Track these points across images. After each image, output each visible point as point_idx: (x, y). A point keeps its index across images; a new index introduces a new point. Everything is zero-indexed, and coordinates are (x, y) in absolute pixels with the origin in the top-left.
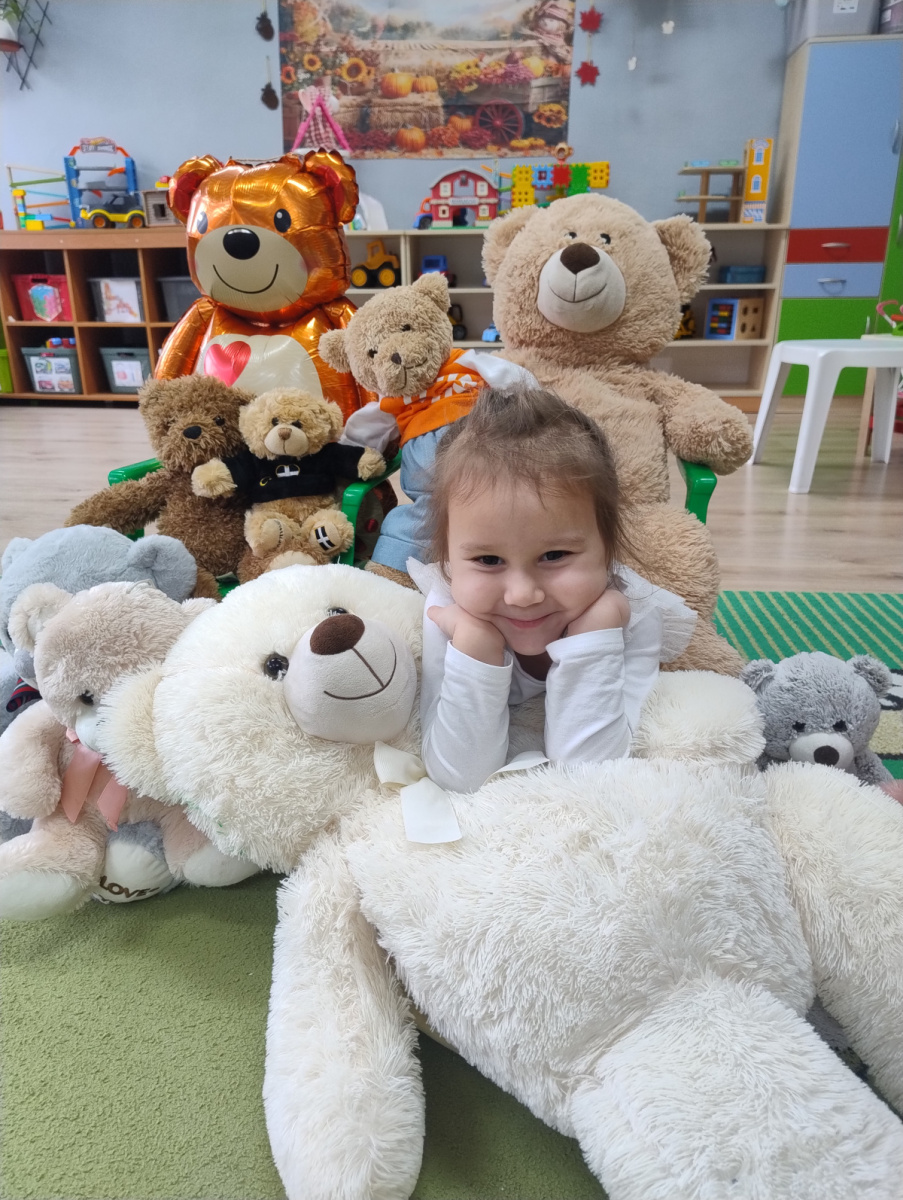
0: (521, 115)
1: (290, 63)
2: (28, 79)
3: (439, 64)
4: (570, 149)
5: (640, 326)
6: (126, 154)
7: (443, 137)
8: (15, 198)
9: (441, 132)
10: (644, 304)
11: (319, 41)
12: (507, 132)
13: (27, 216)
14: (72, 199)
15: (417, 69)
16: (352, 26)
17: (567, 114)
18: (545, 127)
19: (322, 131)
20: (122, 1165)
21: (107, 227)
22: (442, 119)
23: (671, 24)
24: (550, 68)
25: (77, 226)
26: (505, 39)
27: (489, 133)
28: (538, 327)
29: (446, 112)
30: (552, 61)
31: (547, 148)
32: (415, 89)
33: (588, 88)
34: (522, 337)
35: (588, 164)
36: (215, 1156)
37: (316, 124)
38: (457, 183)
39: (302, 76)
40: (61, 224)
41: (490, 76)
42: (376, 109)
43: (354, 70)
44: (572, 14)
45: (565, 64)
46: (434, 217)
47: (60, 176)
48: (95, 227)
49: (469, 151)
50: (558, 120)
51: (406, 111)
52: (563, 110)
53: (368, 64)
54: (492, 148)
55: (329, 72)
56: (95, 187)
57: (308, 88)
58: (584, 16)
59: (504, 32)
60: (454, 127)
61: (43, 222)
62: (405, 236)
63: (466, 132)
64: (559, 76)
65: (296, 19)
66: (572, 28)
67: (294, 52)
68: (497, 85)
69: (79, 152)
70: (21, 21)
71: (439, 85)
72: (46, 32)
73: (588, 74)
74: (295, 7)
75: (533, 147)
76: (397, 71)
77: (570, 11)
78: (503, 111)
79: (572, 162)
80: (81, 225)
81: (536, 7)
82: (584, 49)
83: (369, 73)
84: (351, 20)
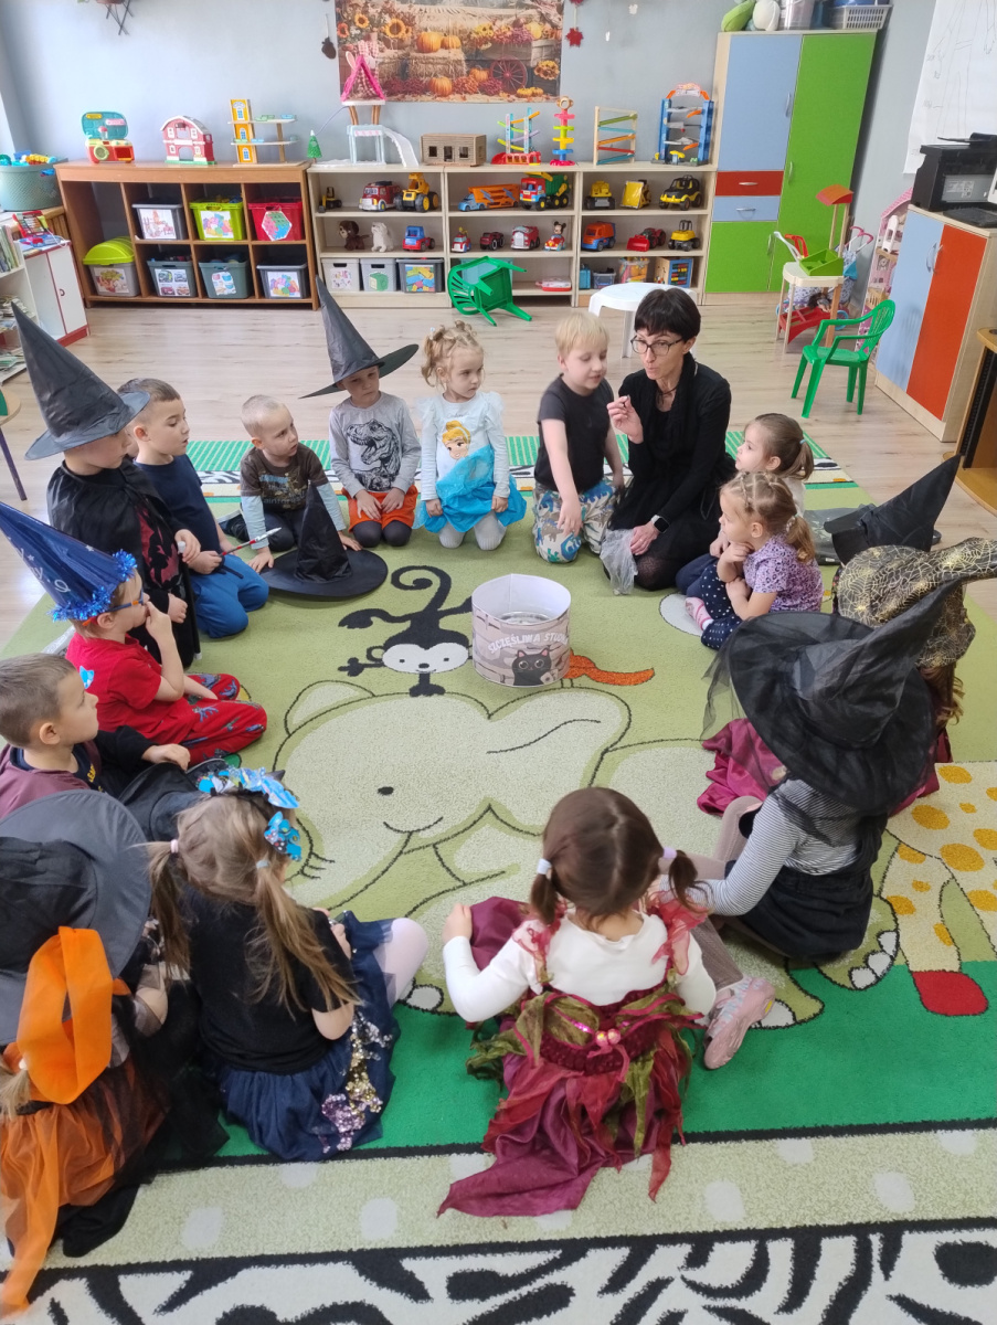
0: (525, 68)
1: (344, 20)
2: (125, 25)
3: (461, 26)
7: (466, 86)
9: (464, 81)
11: (367, 3)
15: (445, 29)
17: (559, 69)
18: (543, 79)
22: (465, 71)
23: (636, 6)
24: (547, 32)
26: (512, 7)
27: (501, 82)
29: (468, 65)
30: (548, 27)
31: (545, 97)
32: (444, 46)
33: (575, 48)
39: (354, 31)
41: (501, 37)
42: (414, 61)
43: (396, 28)
45: (557, 29)
49: (485, 96)
50: (553, 73)
51: (438, 64)
52: (556, 67)
54: (503, 95)
55: (375, 29)
57: (359, 41)
60: (475, 77)
62: (444, 173)
63: (484, 81)
64: (554, 38)
67: (346, 11)
68: (506, 44)
71: (462, 43)
73: (575, 37)
75: (534, 95)
76: (429, 31)
78: (511, 66)
82: (572, 18)
83: (407, 31)
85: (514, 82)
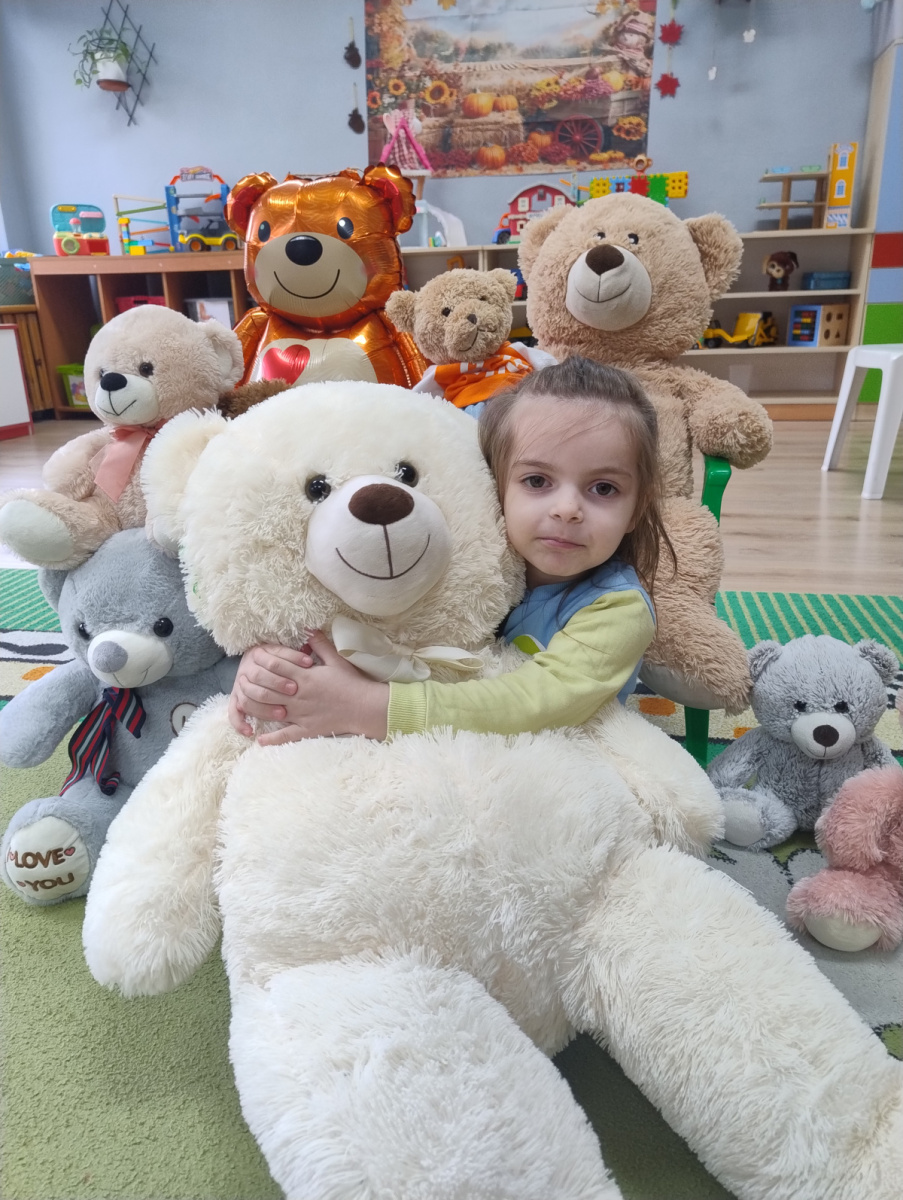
0: (601, 128)
1: (376, 89)
2: (135, 115)
3: (519, 83)
4: (649, 160)
5: (667, 324)
6: (221, 181)
7: (523, 154)
8: (121, 225)
9: (521, 149)
10: (670, 302)
11: (403, 66)
12: (587, 147)
13: (131, 242)
14: (172, 224)
15: (498, 88)
16: (436, 50)
17: (647, 126)
18: (625, 139)
19: (406, 152)
20: (119, 1077)
21: (202, 250)
22: (522, 137)
23: (753, 32)
24: (630, 81)
25: (176, 250)
26: (585, 55)
27: (568, 147)
28: (566, 325)
29: (526, 129)
30: (632, 75)
31: (626, 161)
32: (496, 108)
33: (668, 99)
34: (551, 334)
35: (665, 174)
36: (201, 1077)
37: (400, 146)
38: (535, 197)
39: (387, 100)
40: (161, 248)
41: (569, 92)
42: (459, 129)
43: (437, 92)
44: (652, 28)
45: (644, 77)
46: (512, 230)
47: (160, 205)
48: (191, 250)
49: (549, 166)
50: (638, 132)
51: (487, 130)
52: (643, 123)
53: (450, 86)
54: (571, 163)
55: (413, 95)
56: (193, 213)
57: (392, 112)
58: (664, 29)
59: (584, 49)
60: (535, 144)
61: (145, 248)
62: (483, 251)
63: (546, 147)
64: (639, 89)
65: (382, 47)
66: (652, 42)
67: (378, 77)
68: (576, 100)
69: (179, 181)
70: (129, 63)
71: (519, 103)
72: (152, 71)
73: (668, 85)
74: (382, 35)
75: (612, 160)
76: (478, 92)
77: (650, 24)
78: (583, 126)
79: (650, 173)
80: (180, 249)
81: (616, 23)
82: (664, 62)
83: (451, 94)
84: (435, 45)
85: (586, 147)
